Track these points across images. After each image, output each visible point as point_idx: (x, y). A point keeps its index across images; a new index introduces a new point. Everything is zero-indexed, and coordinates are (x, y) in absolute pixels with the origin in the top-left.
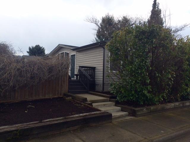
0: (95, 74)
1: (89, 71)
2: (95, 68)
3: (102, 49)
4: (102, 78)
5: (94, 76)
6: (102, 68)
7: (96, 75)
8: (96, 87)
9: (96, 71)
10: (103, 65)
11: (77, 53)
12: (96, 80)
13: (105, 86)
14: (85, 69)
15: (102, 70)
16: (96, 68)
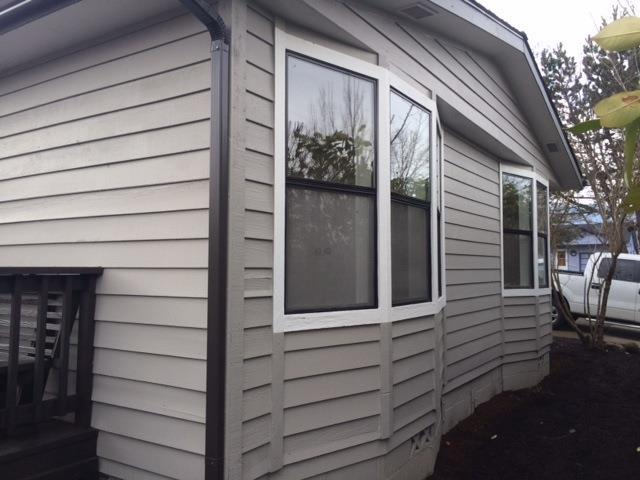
10: (205, 247)
16: (109, 284)
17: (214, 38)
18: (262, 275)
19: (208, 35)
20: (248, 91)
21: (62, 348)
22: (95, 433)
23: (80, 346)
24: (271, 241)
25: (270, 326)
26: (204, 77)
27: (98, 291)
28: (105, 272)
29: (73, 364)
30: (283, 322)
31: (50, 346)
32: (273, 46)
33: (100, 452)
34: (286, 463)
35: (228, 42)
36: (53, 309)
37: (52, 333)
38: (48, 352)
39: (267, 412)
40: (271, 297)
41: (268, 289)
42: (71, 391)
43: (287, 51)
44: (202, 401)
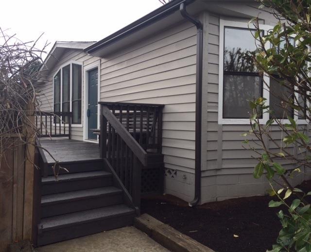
0: (161, 131)
1: (142, 121)
2: (161, 107)
3: (194, 31)
4: (194, 147)
5: (160, 139)
6: (193, 108)
7: (165, 135)
8: (168, 178)
9: (166, 118)
10: (194, 96)
11: (103, 60)
12: (164, 152)
13: (204, 183)
14: (117, 112)
15: (193, 117)
16: (168, 109)
17: (198, 28)
18: (214, 105)
19: (196, 27)
20: (209, 44)
21: (153, 129)
22: (163, 155)
23: (158, 129)
24: (218, 94)
25: (217, 122)
26: (195, 41)
27: (163, 112)
28: (165, 106)
29: (156, 136)
30: (222, 121)
31: (150, 129)
32: (219, 26)
33: (165, 161)
34: (223, 167)
35: (202, 29)
36: (150, 118)
37: (150, 125)
38: (150, 130)
39: (216, 149)
40: (217, 112)
41: (216, 109)
42: (156, 143)
43: (225, 26)
44: (194, 143)
